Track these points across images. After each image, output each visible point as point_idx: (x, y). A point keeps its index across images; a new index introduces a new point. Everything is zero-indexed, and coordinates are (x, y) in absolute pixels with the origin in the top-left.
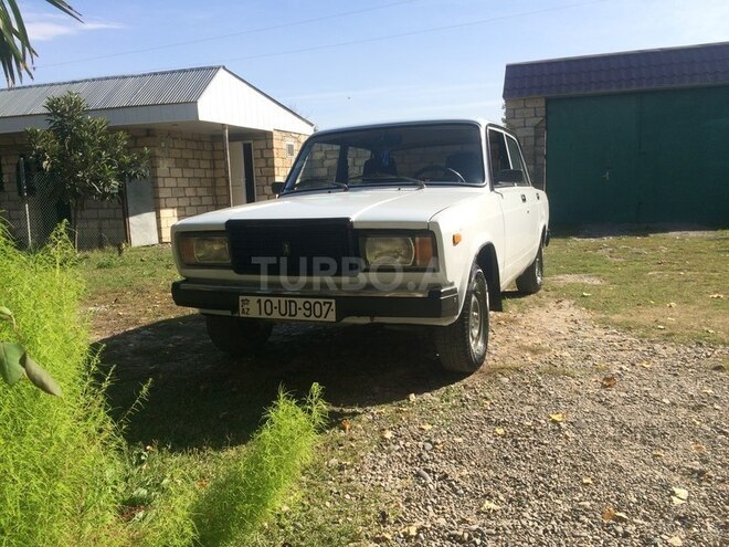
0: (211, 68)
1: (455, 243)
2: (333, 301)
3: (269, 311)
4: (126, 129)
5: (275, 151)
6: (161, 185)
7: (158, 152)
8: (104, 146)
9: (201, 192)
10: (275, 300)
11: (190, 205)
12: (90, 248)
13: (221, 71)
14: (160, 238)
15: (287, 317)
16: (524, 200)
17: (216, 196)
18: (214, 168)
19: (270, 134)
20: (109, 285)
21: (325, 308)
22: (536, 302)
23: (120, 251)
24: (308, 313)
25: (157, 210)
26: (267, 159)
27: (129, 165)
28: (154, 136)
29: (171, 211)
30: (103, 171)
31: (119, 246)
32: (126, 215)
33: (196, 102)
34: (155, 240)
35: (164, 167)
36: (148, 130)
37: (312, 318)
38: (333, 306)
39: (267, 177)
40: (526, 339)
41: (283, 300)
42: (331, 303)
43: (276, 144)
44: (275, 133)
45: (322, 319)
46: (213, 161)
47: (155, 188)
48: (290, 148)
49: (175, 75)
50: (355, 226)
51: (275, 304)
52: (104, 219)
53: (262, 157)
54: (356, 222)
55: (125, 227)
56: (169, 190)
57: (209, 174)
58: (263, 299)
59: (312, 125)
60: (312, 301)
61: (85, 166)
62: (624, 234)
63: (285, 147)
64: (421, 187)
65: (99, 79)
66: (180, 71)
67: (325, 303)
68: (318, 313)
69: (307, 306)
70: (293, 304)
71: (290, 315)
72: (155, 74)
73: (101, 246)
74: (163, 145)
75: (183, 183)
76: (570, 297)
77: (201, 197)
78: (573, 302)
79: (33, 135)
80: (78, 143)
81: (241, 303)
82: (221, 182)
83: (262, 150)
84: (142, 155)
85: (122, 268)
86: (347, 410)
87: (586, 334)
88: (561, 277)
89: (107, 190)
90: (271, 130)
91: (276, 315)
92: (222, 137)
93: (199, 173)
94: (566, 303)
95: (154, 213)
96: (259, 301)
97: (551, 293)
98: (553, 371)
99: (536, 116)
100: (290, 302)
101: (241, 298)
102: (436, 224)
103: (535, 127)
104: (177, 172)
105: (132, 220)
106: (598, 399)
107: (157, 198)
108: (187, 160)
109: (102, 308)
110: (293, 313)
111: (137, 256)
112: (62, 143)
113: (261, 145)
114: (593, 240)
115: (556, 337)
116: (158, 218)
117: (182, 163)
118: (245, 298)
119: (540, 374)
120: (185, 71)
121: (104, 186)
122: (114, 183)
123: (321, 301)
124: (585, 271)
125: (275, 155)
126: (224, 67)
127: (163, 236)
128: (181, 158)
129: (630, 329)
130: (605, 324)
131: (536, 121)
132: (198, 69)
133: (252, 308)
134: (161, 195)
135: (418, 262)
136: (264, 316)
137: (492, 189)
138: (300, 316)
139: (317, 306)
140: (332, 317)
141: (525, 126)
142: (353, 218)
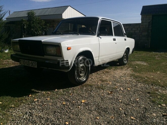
0: (67, 6)
1: (68, 49)
7: (55, 26)
13: (69, 7)
15: (28, 65)
16: (115, 40)
21: (35, 64)
27: (44, 28)
30: (38, 29)
33: (62, 14)
36: (53, 21)
37: (32, 66)
45: (34, 67)
49: (59, 8)
50: (43, 43)
51: (26, 62)
58: (24, 60)
60: (33, 62)
64: (78, 35)
65: (44, 9)
66: (60, 7)
67: (35, 63)
72: (55, 7)
79: (22, 21)
84: (47, 26)
91: (26, 65)
96: (23, 61)
99: (149, 20)
100: (29, 62)
101: (20, 59)
102: (60, 44)
103: (149, 23)
112: (30, 22)
120: (62, 7)
122: (40, 32)
126: (70, 6)
131: (149, 21)
132: (64, 6)
135: (57, 54)
136: (24, 64)
137: (98, 36)
138: (30, 66)
139: (34, 63)
140: (36, 67)
141: (146, 22)
142: (42, 41)
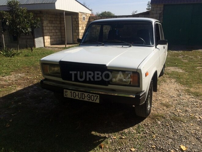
1: (146, 76)
2: (99, 96)
3: (74, 96)
4: (33, 11)
5: (79, 19)
6: (44, 29)
7: (43, 18)
8: (26, 17)
9: (57, 31)
10: (77, 93)
11: (54, 35)
12: (23, 48)
14: (44, 45)
15: (81, 99)
16: (164, 48)
17: (61, 32)
18: (61, 24)
19: (78, 13)
20: (27, 64)
21: (95, 98)
22: (163, 80)
23: (32, 50)
24: (89, 99)
25: (43, 36)
26: (77, 21)
27: (34, 24)
28: (42, 13)
29: (48, 37)
30: (25, 26)
31: (32, 48)
32: (34, 38)
33: (55, 3)
34: (43, 46)
35: (45, 23)
36: (40, 11)
37: (90, 101)
38: (98, 98)
39: (77, 27)
40: (163, 99)
41: (80, 93)
42: (98, 96)
43: (79, 17)
44: (80, 13)
45: (94, 101)
46: (60, 21)
47: (43, 30)
48: (84, 18)
50: (108, 68)
51: (77, 94)
52: (28, 39)
53: (75, 21)
54: (108, 67)
55: (34, 42)
56: (47, 30)
57: (59, 25)
58: (73, 92)
59: (91, 10)
60: (91, 95)
61: (19, 24)
62: (186, 50)
63: (82, 17)
64: (131, 46)
67: (95, 96)
68: (93, 99)
69: (89, 96)
70: (83, 95)
71: (82, 99)
73: (27, 47)
74: (45, 16)
75: (51, 28)
76: (174, 78)
77: (57, 33)
78: (175, 80)
79: (2, 14)
80: (17, 16)
81: (64, 92)
82: (63, 28)
83: (75, 18)
84: (38, 20)
85: (32, 57)
86: (102, 135)
87: (183, 98)
88: (169, 68)
89: (27, 32)
90: (78, 12)
91: (77, 98)
92: (63, 14)
93: (56, 25)
94: (173, 80)
95: (42, 37)
96: (71, 92)
97: (167, 76)
98: (176, 119)
100: (82, 94)
101: (64, 90)
102: (140, 70)
103: (160, 14)
104: (49, 25)
105: (36, 39)
106: (195, 136)
107: (43, 33)
108: (52, 21)
109: (23, 75)
110: (83, 98)
111: (37, 52)
112: (13, 16)
113: (75, 17)
114: (176, 52)
115: (173, 99)
116: (44, 39)
117: (51, 22)
118: (66, 90)
119: (171, 120)
121: (26, 30)
122: (29, 30)
123: (94, 95)
124: (176, 66)
125: (79, 20)
127: (45, 44)
128: (51, 20)
129: (198, 96)
130: (189, 92)
131: (160, 12)
133: (68, 94)
134: (45, 32)
135: (132, 83)
136: (73, 97)
137: (156, 47)
138: (86, 99)
139: (92, 97)
140: (98, 101)
141: (157, 14)
142: (107, 65)
